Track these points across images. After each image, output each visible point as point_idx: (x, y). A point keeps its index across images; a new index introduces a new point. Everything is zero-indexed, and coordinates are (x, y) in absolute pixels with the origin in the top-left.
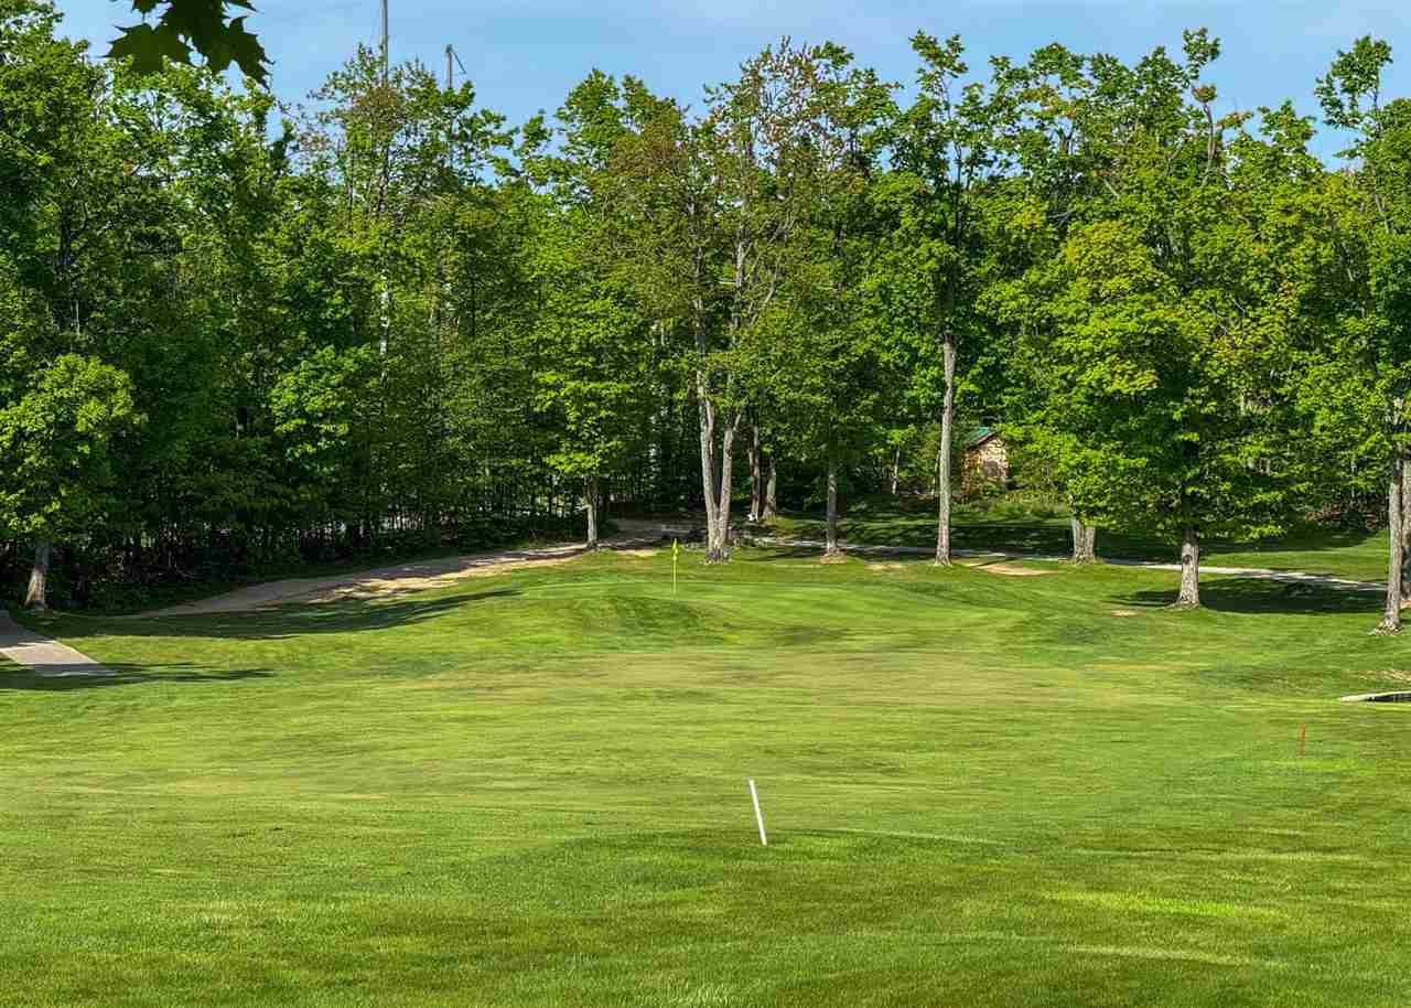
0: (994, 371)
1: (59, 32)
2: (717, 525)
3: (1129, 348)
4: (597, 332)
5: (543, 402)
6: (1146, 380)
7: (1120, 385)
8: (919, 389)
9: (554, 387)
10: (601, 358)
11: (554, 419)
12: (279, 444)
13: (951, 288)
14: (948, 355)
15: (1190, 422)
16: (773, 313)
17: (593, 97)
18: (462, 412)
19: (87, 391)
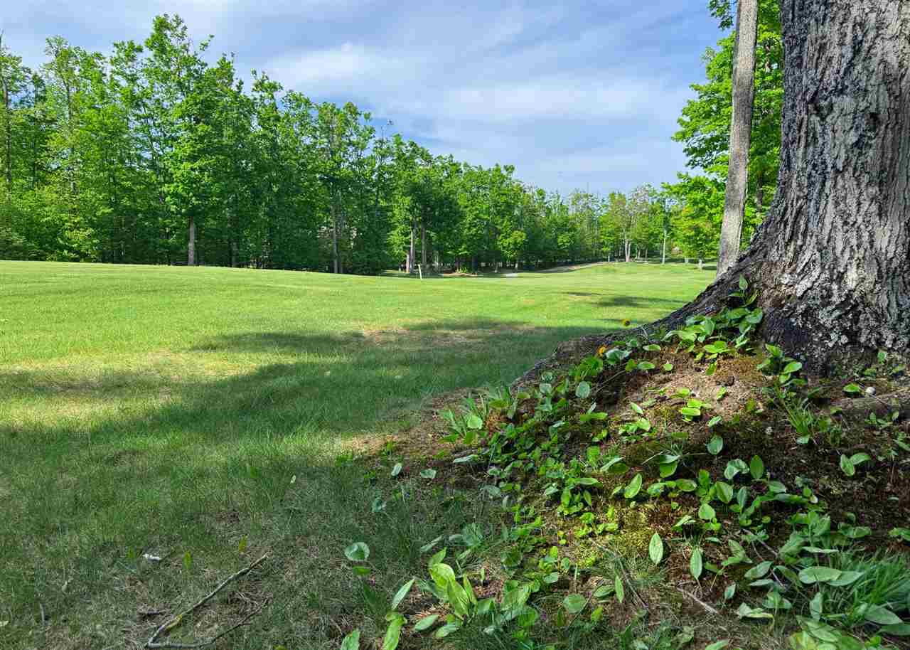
0: (673, 234)
1: (522, 185)
2: (627, 257)
3: (690, 228)
4: (610, 230)
5: (601, 241)
6: (693, 233)
7: (688, 234)
8: (660, 237)
9: (603, 239)
10: (611, 234)
11: (603, 243)
12: (559, 247)
13: (666, 221)
14: (665, 232)
15: (700, 240)
16: (638, 226)
17: (613, 195)
18: (589, 242)
19: (519, 236)
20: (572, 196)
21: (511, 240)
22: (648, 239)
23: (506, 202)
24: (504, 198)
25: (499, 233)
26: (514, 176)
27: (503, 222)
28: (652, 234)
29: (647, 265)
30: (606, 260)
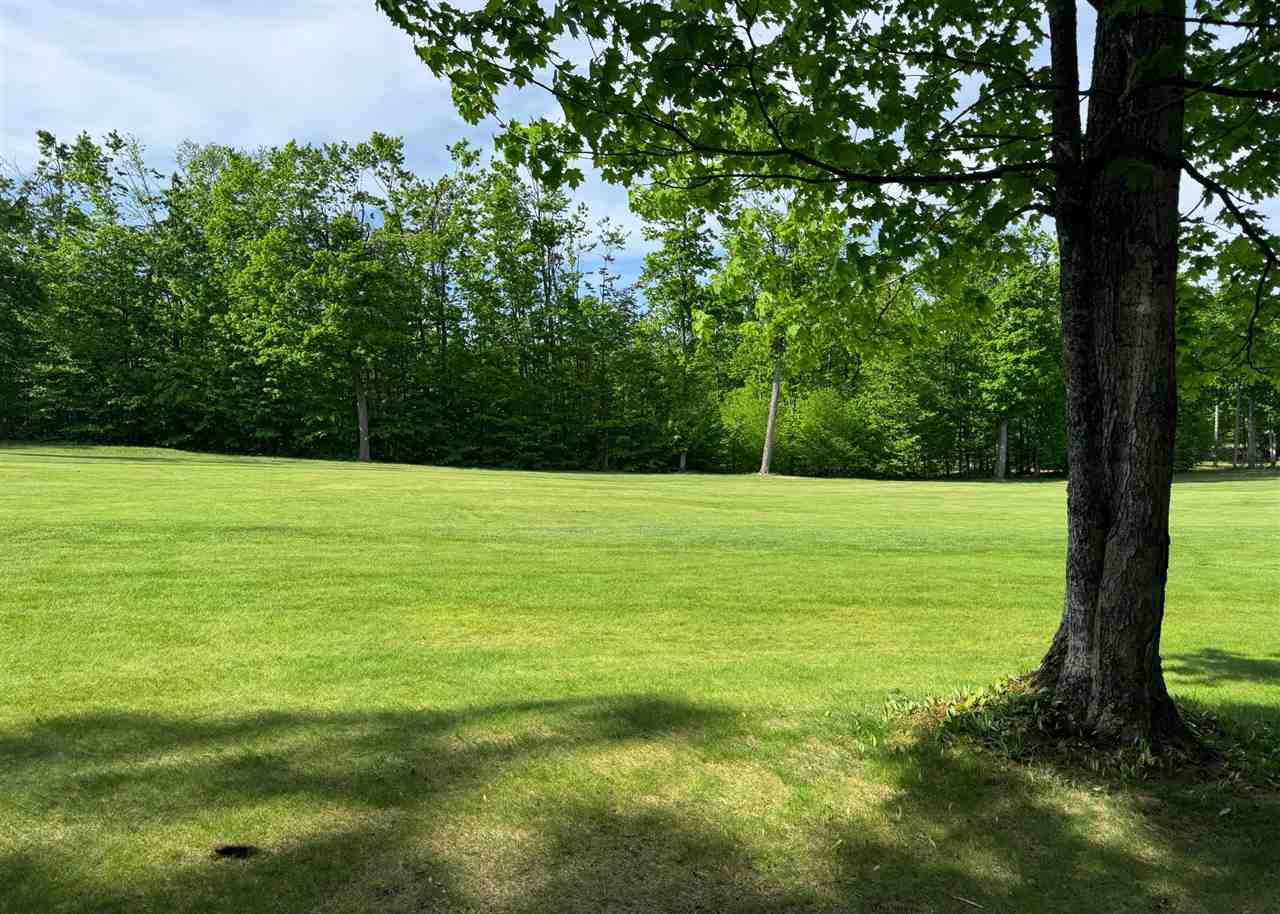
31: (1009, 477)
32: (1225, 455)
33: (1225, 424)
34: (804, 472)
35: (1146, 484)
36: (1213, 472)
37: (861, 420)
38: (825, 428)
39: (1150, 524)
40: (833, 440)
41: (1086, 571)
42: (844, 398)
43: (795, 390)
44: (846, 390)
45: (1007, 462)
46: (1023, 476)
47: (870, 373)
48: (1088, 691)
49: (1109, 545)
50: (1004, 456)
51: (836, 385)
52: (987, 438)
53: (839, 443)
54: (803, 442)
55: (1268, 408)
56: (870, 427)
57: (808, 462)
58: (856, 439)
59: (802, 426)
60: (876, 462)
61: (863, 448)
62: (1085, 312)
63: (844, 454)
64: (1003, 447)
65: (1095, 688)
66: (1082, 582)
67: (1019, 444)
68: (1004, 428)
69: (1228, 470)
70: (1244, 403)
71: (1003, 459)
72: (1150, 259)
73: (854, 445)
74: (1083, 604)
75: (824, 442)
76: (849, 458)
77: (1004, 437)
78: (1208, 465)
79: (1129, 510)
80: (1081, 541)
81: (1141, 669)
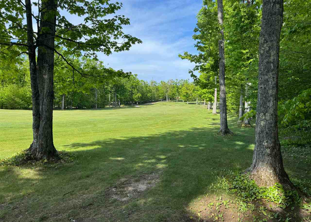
0: (179, 94)
1: (138, 79)
2: (167, 100)
3: (185, 93)
4: (162, 92)
9: (160, 95)
12: (148, 97)
13: (177, 90)
14: (177, 93)
15: (188, 96)
16: (170, 91)
17: (162, 82)
18: (156, 96)
19: (139, 95)
20: (151, 82)
21: (137, 96)
22: (173, 95)
23: (135, 85)
24: (135, 84)
25: (133, 94)
26: (137, 77)
27: (134, 91)
28: (174, 94)
29: (172, 103)
30: (161, 101)
31: (65, 109)
32: (112, 104)
33: (111, 98)
34: (7, 108)
35: (47, 110)
36: (109, 108)
37: (24, 94)
38: (14, 96)
39: (48, 117)
40: (16, 99)
41: (36, 127)
42: (19, 87)
43: (3, 84)
44: (20, 85)
45: (65, 105)
46: (68, 109)
47: (27, 81)
48: (36, 151)
49: (41, 122)
50: (64, 104)
51: (17, 84)
52: (59, 100)
53: (17, 100)
54: (6, 99)
55: (118, 95)
56: (27, 96)
57: (8, 105)
58: (23, 99)
59: (6, 95)
60: (29, 105)
61: (25, 101)
62: (34, 76)
63: (19, 103)
64: (63, 102)
65: (38, 150)
66: (35, 129)
67: (67, 101)
68: (63, 97)
69: (112, 107)
70: (114, 94)
71: (63, 105)
72: (48, 67)
73: (22, 100)
74: (36, 133)
75: (13, 100)
76: (21, 104)
77: (64, 99)
78: (108, 106)
79: (44, 115)
80: (35, 121)
81: (47, 145)
